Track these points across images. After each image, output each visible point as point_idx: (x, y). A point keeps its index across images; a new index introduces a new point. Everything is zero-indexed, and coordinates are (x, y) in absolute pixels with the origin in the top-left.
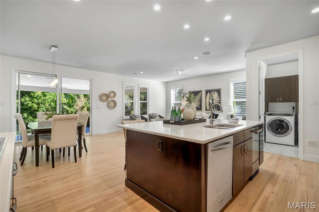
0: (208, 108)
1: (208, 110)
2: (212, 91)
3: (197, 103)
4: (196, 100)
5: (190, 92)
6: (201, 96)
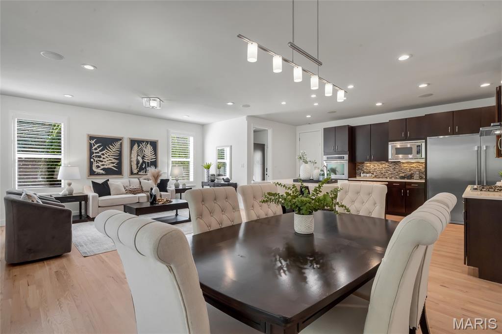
0: (135, 171)
1: (135, 174)
2: (143, 142)
3: (110, 161)
4: (109, 156)
5: (91, 138)
6: (121, 149)
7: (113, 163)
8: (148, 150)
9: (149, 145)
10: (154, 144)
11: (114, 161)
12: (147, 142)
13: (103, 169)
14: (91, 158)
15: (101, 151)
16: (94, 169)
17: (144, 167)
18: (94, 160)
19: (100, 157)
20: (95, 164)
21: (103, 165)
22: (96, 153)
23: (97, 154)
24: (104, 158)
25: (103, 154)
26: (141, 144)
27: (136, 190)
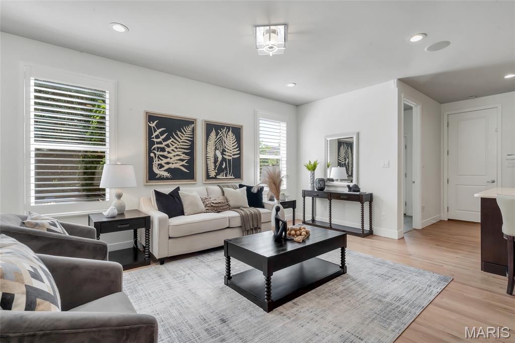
0: (213, 174)
1: (212, 178)
2: (223, 127)
3: (178, 158)
4: (176, 148)
5: (151, 118)
6: (193, 138)
7: (182, 160)
8: (229, 141)
9: (230, 132)
10: (237, 132)
11: (183, 156)
12: (228, 128)
13: (168, 170)
14: (150, 151)
15: (165, 140)
16: (156, 170)
17: (223, 167)
18: (155, 154)
19: (163, 150)
20: (156, 162)
21: (168, 163)
22: (158, 143)
23: (159, 146)
24: (169, 152)
25: (168, 146)
26: (221, 131)
27: (220, 205)
